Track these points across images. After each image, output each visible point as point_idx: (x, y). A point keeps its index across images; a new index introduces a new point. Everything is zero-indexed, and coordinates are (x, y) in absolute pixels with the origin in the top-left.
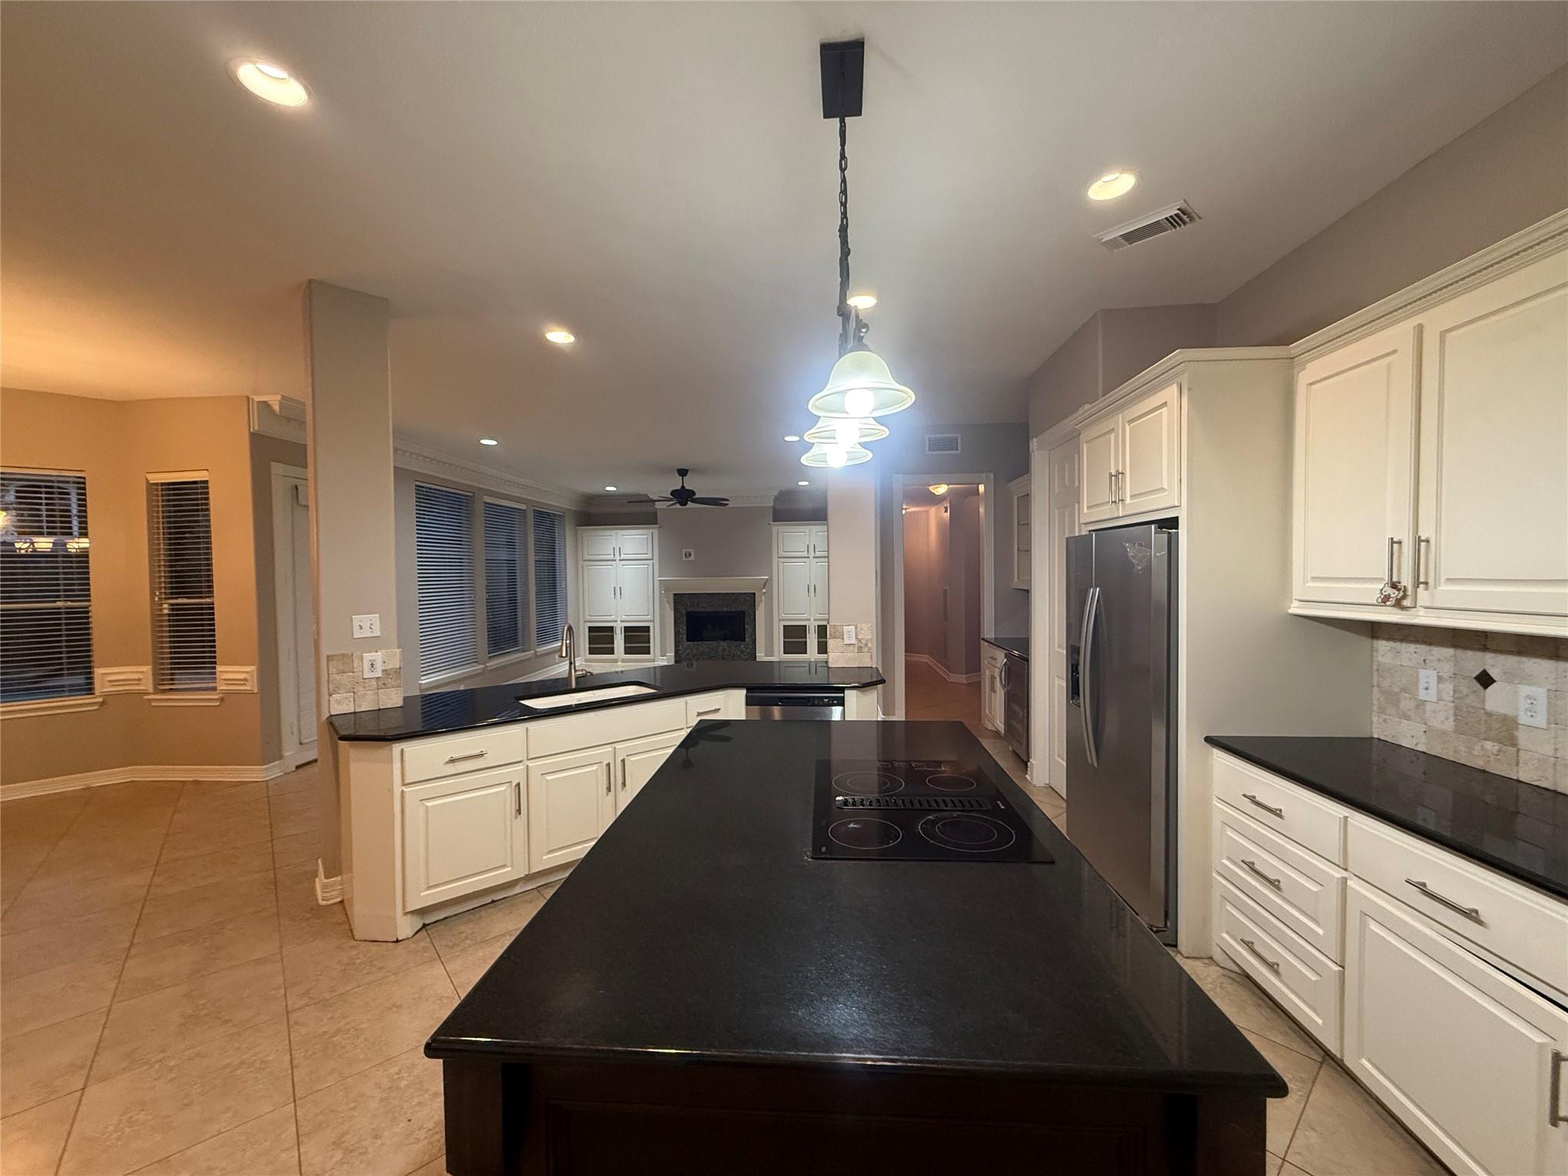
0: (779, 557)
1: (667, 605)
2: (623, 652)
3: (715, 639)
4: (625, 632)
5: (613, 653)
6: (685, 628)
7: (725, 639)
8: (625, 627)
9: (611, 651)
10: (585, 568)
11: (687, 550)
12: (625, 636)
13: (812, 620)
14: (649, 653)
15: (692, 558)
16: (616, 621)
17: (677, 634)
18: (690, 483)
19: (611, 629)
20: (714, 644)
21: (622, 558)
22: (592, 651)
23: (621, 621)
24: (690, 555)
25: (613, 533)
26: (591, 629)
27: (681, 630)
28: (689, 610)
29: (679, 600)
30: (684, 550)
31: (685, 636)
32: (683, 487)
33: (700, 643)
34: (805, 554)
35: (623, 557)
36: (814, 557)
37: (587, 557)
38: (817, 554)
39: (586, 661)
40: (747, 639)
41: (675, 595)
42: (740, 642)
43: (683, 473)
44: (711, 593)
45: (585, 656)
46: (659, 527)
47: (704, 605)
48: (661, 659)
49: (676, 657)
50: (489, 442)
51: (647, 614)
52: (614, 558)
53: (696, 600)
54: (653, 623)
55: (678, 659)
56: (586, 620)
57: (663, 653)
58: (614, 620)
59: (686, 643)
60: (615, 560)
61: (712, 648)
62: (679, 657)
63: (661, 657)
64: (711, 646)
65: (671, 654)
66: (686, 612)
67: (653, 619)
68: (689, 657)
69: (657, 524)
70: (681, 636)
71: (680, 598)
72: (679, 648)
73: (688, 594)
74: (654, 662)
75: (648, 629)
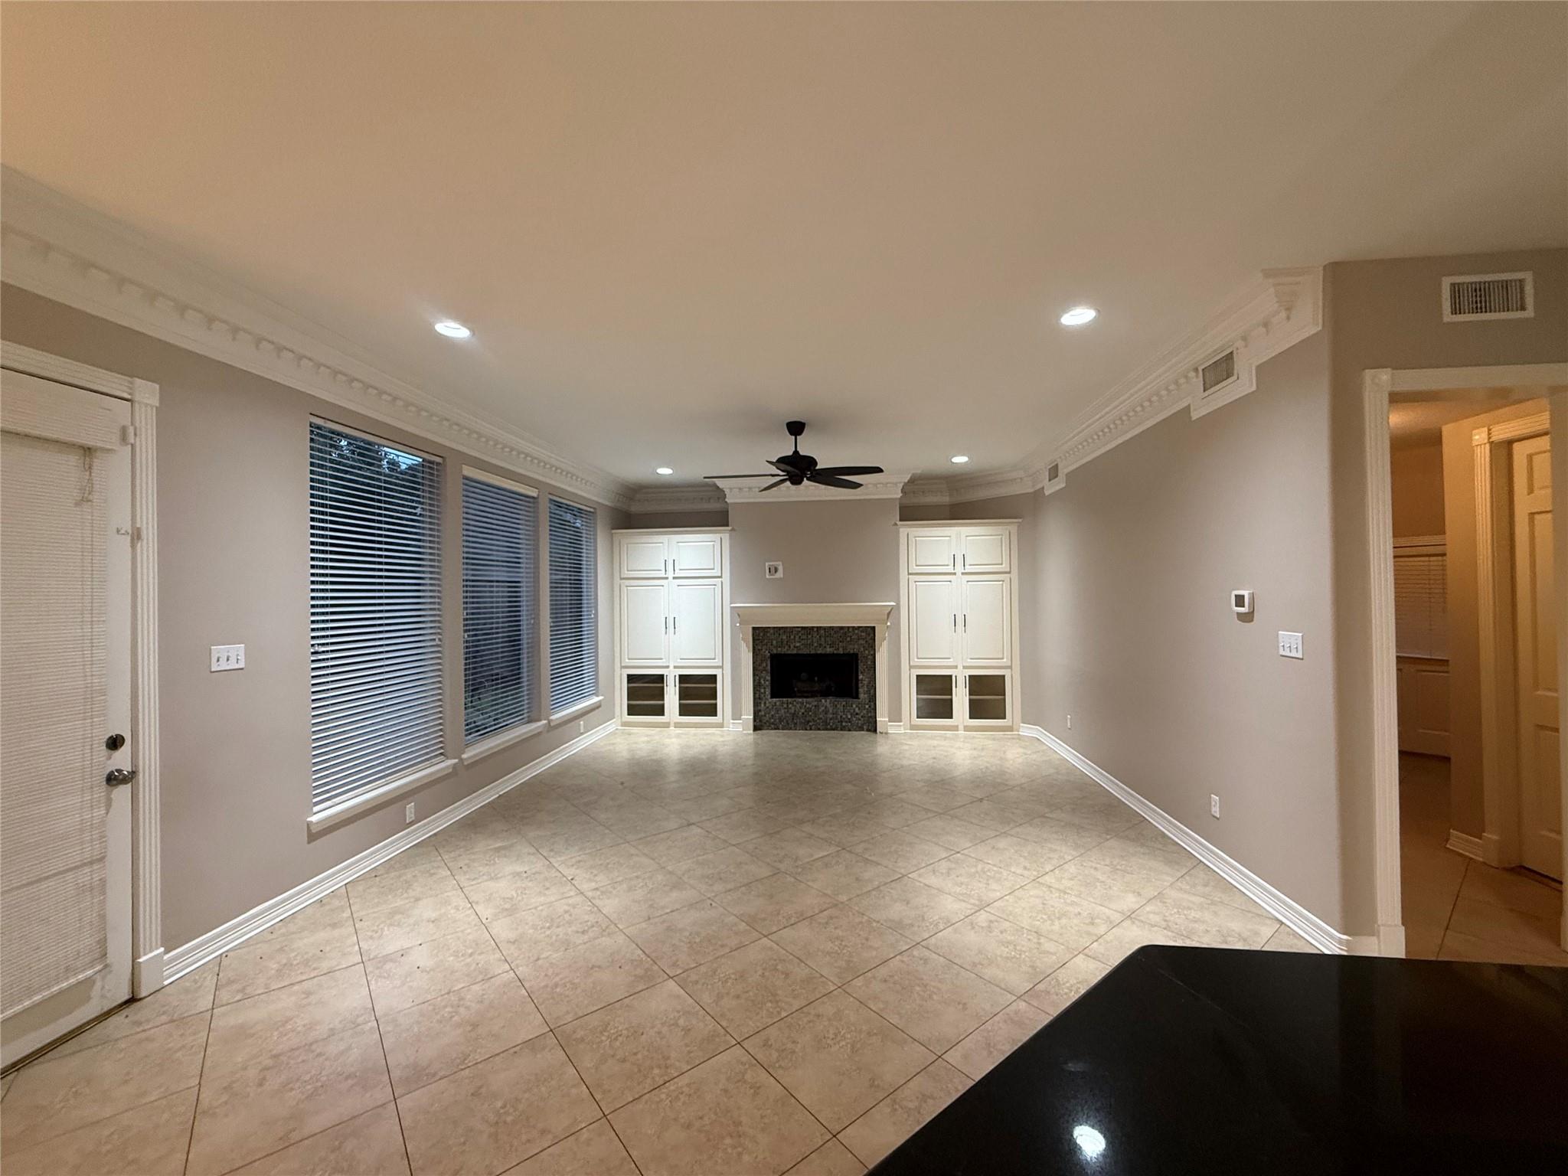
0: (909, 574)
1: (743, 645)
2: (678, 714)
3: (813, 694)
4: (680, 682)
5: (662, 714)
6: (769, 678)
7: (825, 694)
8: (680, 676)
9: (660, 711)
10: (624, 591)
11: (771, 563)
12: (680, 687)
13: (960, 667)
14: (715, 715)
15: (780, 574)
16: (668, 667)
17: (757, 686)
19: (660, 679)
20: (811, 702)
21: (676, 575)
22: (632, 711)
23: (675, 667)
24: (776, 570)
25: (664, 538)
26: (631, 678)
27: (762, 681)
28: (774, 651)
29: (760, 636)
30: (766, 564)
31: (768, 691)
32: (796, 452)
33: (790, 700)
34: (950, 569)
35: (679, 573)
36: (963, 574)
37: (626, 574)
38: (968, 569)
39: (624, 724)
40: (862, 696)
41: (754, 628)
42: (850, 700)
43: (796, 428)
44: (807, 627)
45: (621, 717)
46: (731, 530)
47: (798, 644)
48: (733, 723)
49: (755, 720)
50: (452, 329)
51: (713, 657)
52: (666, 576)
53: (785, 637)
54: (721, 670)
55: (760, 724)
56: (623, 665)
57: (736, 715)
58: (665, 665)
59: (770, 700)
60: (667, 578)
61: (808, 708)
62: (760, 721)
63: (733, 719)
64: (808, 706)
65: (749, 717)
66: (771, 655)
67: (721, 665)
68: (775, 721)
69: (727, 525)
70: (762, 691)
71: (761, 634)
72: (759, 708)
73: (774, 628)
74: (723, 727)
75: (714, 679)
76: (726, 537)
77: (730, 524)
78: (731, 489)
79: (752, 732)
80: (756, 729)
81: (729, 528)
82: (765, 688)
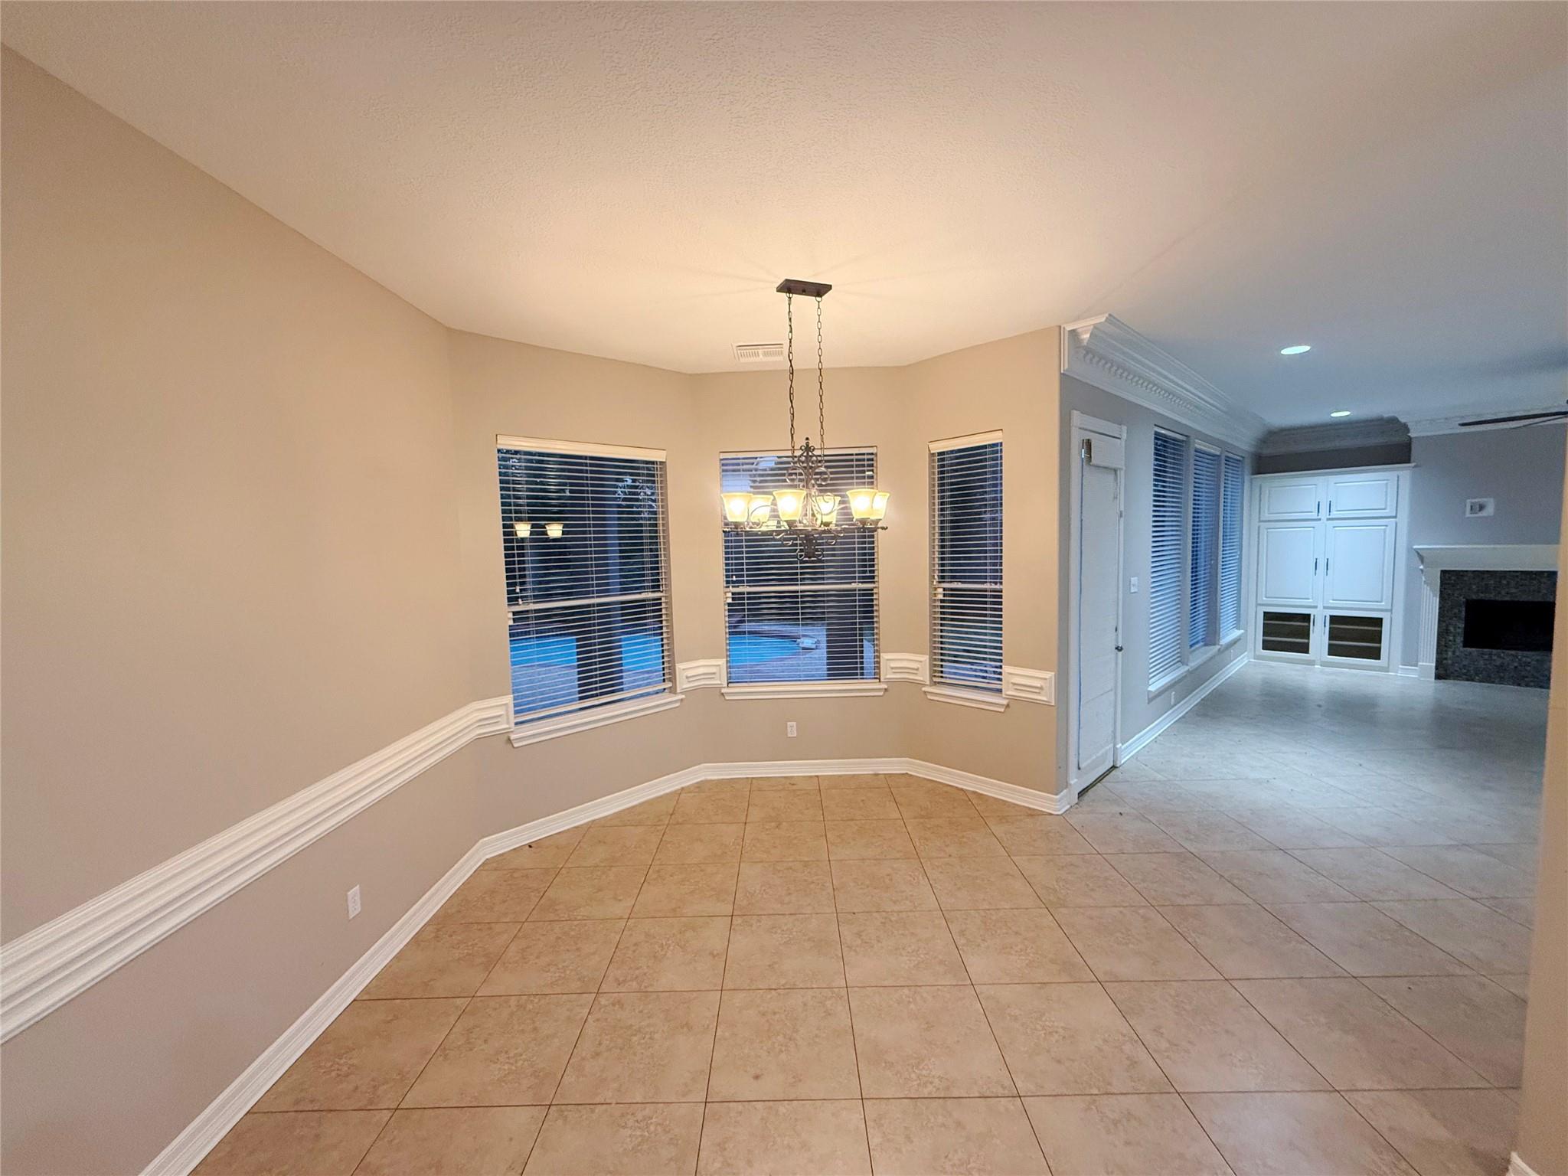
1: (1426, 589)
2: (1327, 653)
4: (1331, 623)
5: (1306, 651)
6: (1462, 625)
9: (1303, 648)
10: (1264, 532)
11: (1474, 501)
12: (1330, 628)
14: (1378, 658)
15: (1490, 510)
16: (1316, 607)
17: (1443, 633)
19: (1305, 617)
21: (1334, 517)
22: (1269, 646)
23: (1325, 608)
24: (1483, 507)
25: (1320, 480)
26: (1270, 616)
27: (1452, 629)
28: (1473, 597)
29: (1451, 582)
30: (1468, 501)
31: (1460, 639)
35: (1334, 514)
37: (1266, 516)
39: (1257, 657)
41: (1443, 571)
44: (1532, 572)
45: (1255, 651)
46: (1415, 467)
47: (1513, 590)
48: (1404, 669)
49: (1437, 668)
51: (1379, 600)
52: (1319, 517)
53: (1492, 582)
54: (1389, 613)
55: (1443, 672)
56: (1259, 602)
57: (1409, 659)
58: (1312, 605)
59: (1461, 649)
60: (1320, 519)
61: (1525, 662)
62: (1446, 670)
63: (1402, 665)
64: (1524, 659)
65: (1428, 662)
66: (1467, 600)
67: (1389, 608)
68: (1469, 671)
69: (1408, 461)
70: (1452, 638)
71: (1453, 578)
72: (1445, 656)
73: (1475, 572)
74: (1388, 672)
75: (1378, 622)
76: (1406, 475)
77: (1412, 459)
78: (1417, 422)
79: (1433, 679)
80: (1438, 677)
81: (1413, 465)
82: (1454, 636)
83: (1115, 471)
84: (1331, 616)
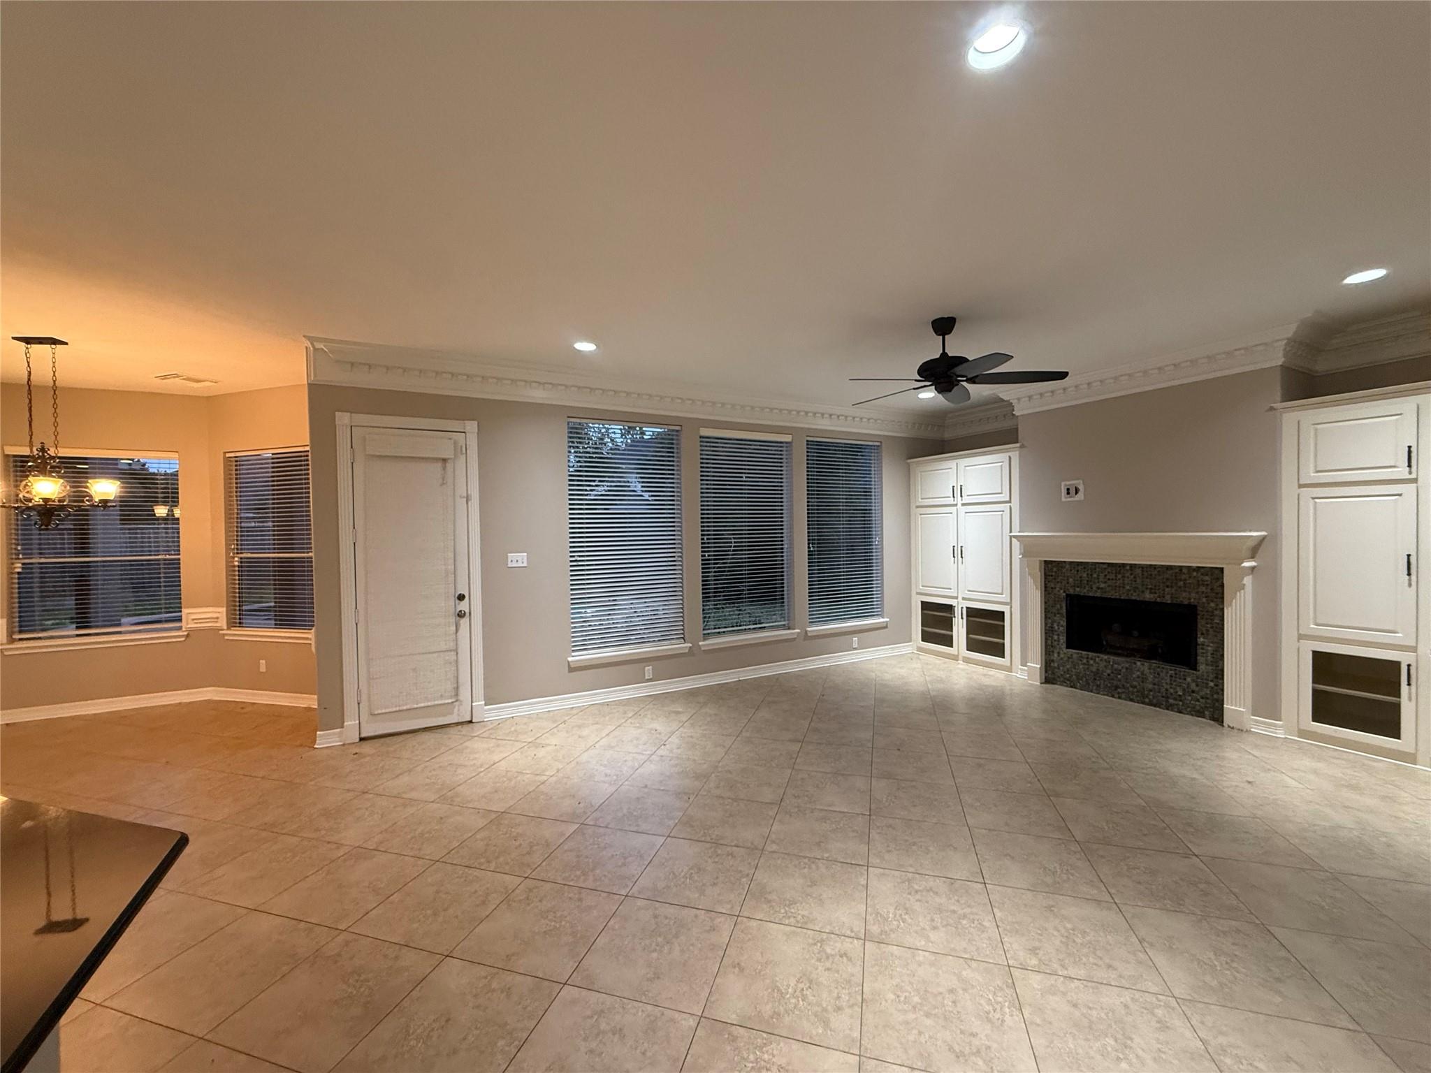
0: (1300, 486)
1: (1033, 580)
2: (965, 646)
3: (1130, 653)
4: (967, 616)
5: (952, 645)
6: (1063, 623)
7: (1149, 655)
9: (949, 641)
11: (1068, 483)
12: (968, 621)
14: (1003, 656)
15: (1080, 496)
16: (956, 598)
17: (1048, 632)
18: (957, 346)
19: (950, 608)
20: (1121, 662)
21: (964, 502)
22: (925, 637)
23: (964, 599)
24: (1077, 491)
25: (952, 464)
26: (925, 606)
27: (1054, 626)
28: (1071, 591)
29: (1053, 573)
30: (1063, 484)
31: (1063, 639)
32: (944, 354)
33: (1091, 654)
34: (1400, 472)
35: (966, 499)
37: (920, 502)
39: (919, 649)
40: (1202, 667)
41: (1044, 562)
42: (1183, 670)
43: (944, 326)
44: (1116, 564)
45: (917, 643)
46: (1021, 447)
47: (1102, 585)
48: (1021, 669)
49: (1044, 671)
50: (585, 347)
51: (1000, 592)
52: (954, 503)
53: (1085, 575)
54: (1009, 607)
55: (1050, 676)
56: (918, 591)
57: (1025, 660)
58: (953, 595)
59: (1065, 650)
60: (956, 505)
61: (1116, 670)
62: (1053, 673)
63: (1021, 665)
64: (1116, 666)
65: (1036, 665)
66: (1067, 595)
67: (1009, 601)
68: (1071, 676)
69: (1016, 442)
70: (1056, 637)
71: (1055, 569)
72: (1052, 658)
73: (1071, 563)
74: (1011, 671)
75: (1000, 615)
76: (1015, 456)
77: (1019, 440)
78: (1019, 399)
79: (1040, 683)
80: (1044, 681)
81: (1018, 445)
82: (1058, 635)
83: (444, 460)
84: (967, 608)
